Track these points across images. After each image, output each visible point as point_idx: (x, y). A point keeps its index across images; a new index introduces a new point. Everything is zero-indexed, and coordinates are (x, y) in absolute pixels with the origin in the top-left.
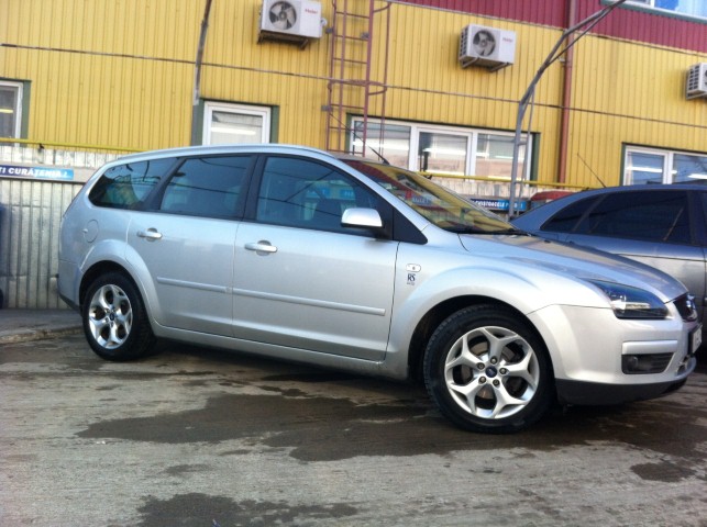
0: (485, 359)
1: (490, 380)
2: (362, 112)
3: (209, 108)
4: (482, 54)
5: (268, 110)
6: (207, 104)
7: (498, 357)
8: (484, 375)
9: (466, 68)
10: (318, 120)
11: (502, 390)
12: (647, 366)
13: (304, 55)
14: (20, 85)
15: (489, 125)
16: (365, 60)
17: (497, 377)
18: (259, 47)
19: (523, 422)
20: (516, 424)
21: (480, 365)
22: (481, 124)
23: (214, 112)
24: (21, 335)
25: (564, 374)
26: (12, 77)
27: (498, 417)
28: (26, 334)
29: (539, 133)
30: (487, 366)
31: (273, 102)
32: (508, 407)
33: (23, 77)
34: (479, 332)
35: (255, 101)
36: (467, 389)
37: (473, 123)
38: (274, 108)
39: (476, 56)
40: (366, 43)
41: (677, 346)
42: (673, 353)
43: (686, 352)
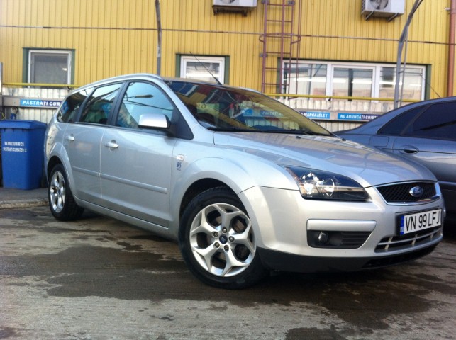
0: (219, 229)
1: (222, 246)
2: (288, 56)
3: (184, 60)
4: (378, 8)
5: (223, 59)
6: (182, 58)
7: (227, 227)
8: (218, 241)
9: (368, 20)
10: (257, 64)
11: (230, 255)
12: (338, 241)
13: (246, 20)
14: (69, 52)
15: (388, 61)
16: (290, 20)
17: (227, 244)
18: (216, 17)
19: (244, 281)
20: (238, 282)
21: (215, 233)
22: (382, 60)
23: (187, 62)
24: (29, 203)
25: (262, 243)
26: (65, 47)
27: (227, 275)
28: (33, 203)
29: (430, 65)
30: (220, 234)
31: (226, 53)
32: (235, 268)
33: (71, 48)
34: (213, 207)
35: (214, 53)
36: (205, 252)
37: (376, 60)
38: (227, 57)
39: (372, 9)
40: (291, 7)
41: (375, 226)
42: (370, 232)
43: (392, 232)
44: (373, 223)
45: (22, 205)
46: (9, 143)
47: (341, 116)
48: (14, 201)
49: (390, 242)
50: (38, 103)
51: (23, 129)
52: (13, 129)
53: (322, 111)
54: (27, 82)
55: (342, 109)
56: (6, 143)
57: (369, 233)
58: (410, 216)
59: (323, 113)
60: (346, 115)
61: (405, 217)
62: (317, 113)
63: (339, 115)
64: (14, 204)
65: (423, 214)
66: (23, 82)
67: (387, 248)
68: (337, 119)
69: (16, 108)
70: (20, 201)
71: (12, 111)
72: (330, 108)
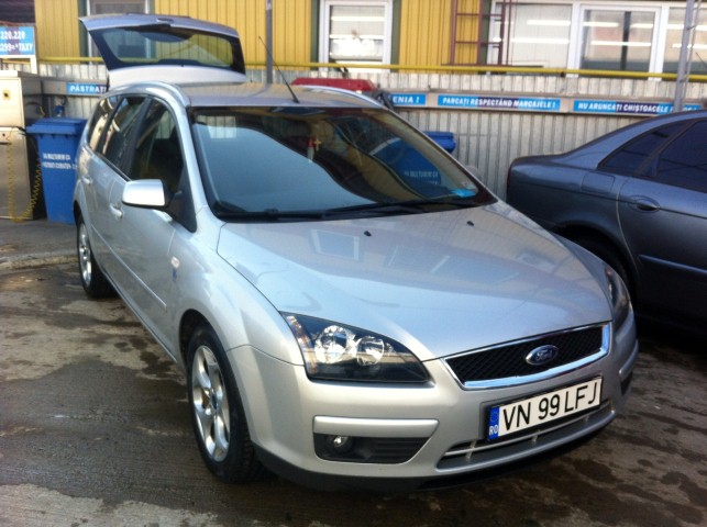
3: (326, 3)
23: (331, 7)
25: (256, 436)
41: (437, 427)
42: (425, 439)
43: (475, 435)
44: (433, 422)
45: (55, 260)
46: (50, 156)
47: (581, 106)
48: (46, 254)
49: (473, 449)
50: (92, 89)
51: (66, 136)
52: (53, 135)
53: (546, 96)
54: (86, 55)
55: (583, 92)
56: (45, 156)
57: (423, 440)
58: (516, 405)
59: (547, 101)
60: (589, 103)
61: (502, 409)
62: (537, 101)
63: (576, 104)
64: (44, 259)
65: (549, 396)
66: (81, 56)
67: (468, 457)
68: (572, 111)
69: (64, 97)
70: (53, 253)
71: (58, 102)
72: (563, 90)
